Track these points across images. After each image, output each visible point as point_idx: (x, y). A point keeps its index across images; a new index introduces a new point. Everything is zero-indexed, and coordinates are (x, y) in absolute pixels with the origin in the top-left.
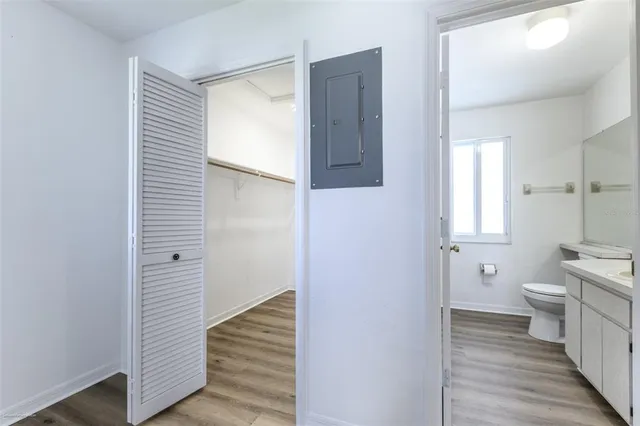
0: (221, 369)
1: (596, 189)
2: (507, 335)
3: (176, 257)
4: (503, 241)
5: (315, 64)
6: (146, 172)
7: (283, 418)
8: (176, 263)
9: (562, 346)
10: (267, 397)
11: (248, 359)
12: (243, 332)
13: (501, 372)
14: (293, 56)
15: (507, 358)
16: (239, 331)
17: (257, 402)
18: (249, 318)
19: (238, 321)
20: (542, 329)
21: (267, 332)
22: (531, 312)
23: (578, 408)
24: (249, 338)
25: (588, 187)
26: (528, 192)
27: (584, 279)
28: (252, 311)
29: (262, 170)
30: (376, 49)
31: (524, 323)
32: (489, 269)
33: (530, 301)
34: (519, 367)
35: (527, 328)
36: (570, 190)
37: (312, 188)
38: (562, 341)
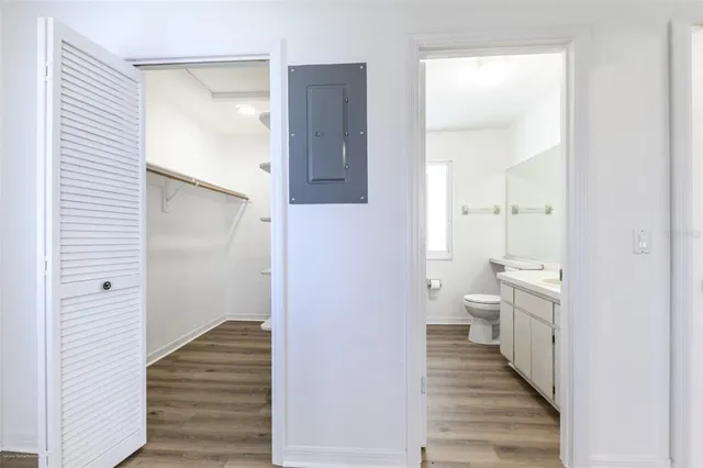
0: (162, 422)
1: (515, 211)
2: (451, 342)
3: (107, 286)
4: (447, 257)
5: (294, 67)
6: (65, 174)
7: (256, 459)
8: (107, 293)
9: (498, 347)
10: (231, 442)
11: (195, 405)
12: (180, 374)
13: (454, 376)
14: (268, 55)
15: (456, 363)
16: (173, 374)
17: (219, 450)
18: (183, 357)
19: (169, 363)
20: (479, 334)
21: (211, 371)
22: (470, 320)
23: (515, 396)
24: (188, 380)
25: (510, 209)
26: (466, 213)
27: (515, 287)
28: (187, 348)
29: (202, 179)
30: (361, 64)
31: (464, 331)
32: (435, 284)
33: (470, 311)
34: (467, 369)
35: (467, 335)
36: (497, 211)
37: (291, 202)
38: (495, 342)
